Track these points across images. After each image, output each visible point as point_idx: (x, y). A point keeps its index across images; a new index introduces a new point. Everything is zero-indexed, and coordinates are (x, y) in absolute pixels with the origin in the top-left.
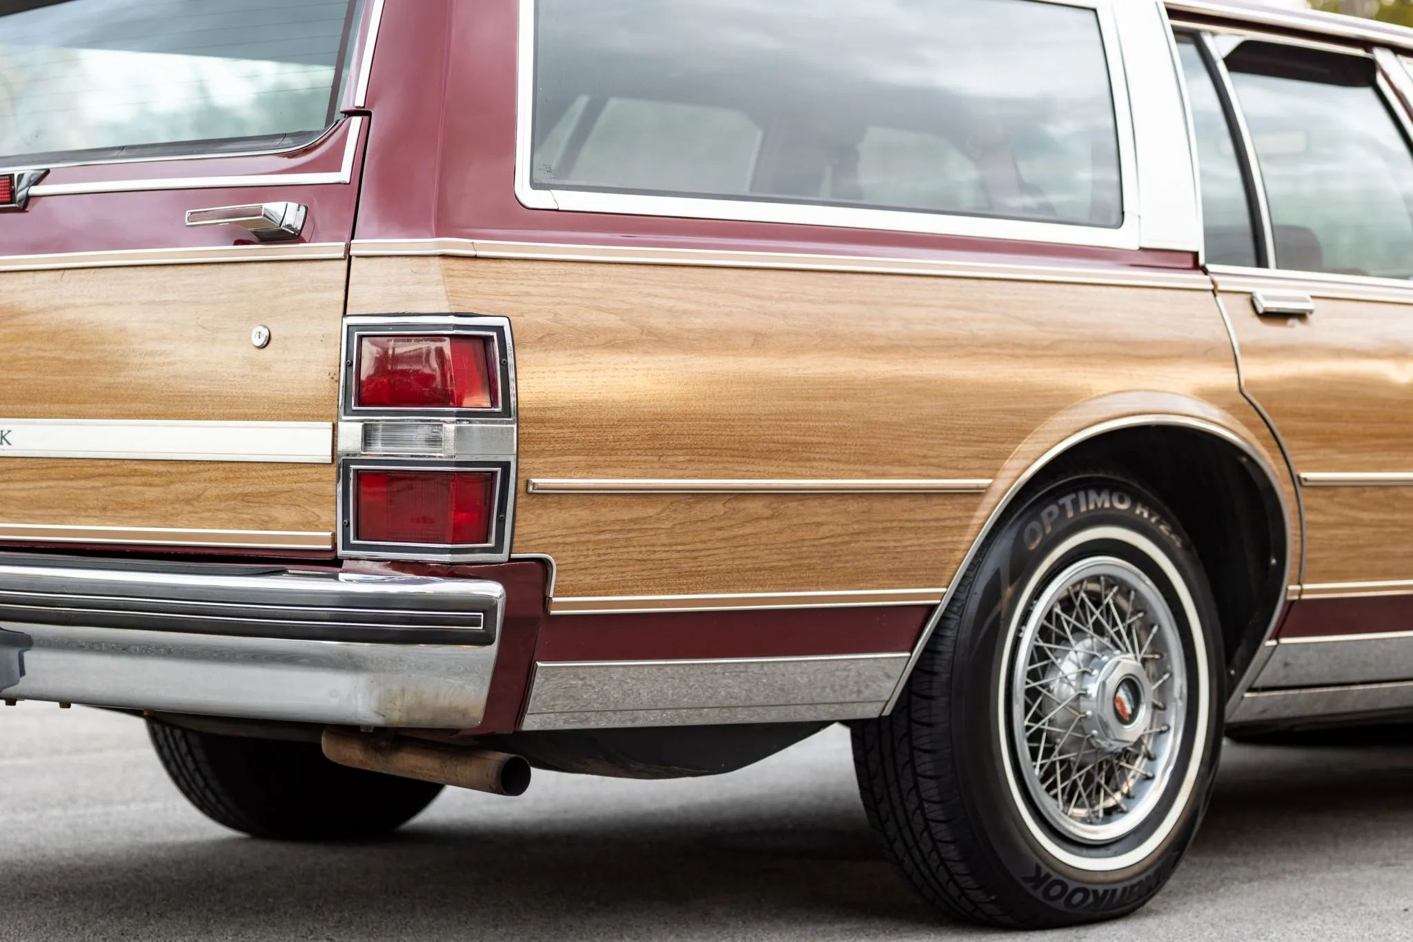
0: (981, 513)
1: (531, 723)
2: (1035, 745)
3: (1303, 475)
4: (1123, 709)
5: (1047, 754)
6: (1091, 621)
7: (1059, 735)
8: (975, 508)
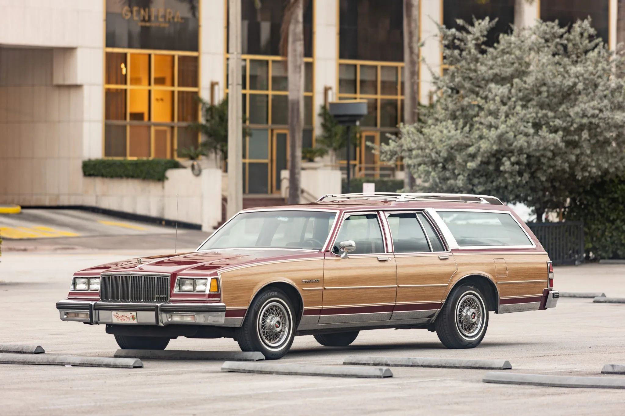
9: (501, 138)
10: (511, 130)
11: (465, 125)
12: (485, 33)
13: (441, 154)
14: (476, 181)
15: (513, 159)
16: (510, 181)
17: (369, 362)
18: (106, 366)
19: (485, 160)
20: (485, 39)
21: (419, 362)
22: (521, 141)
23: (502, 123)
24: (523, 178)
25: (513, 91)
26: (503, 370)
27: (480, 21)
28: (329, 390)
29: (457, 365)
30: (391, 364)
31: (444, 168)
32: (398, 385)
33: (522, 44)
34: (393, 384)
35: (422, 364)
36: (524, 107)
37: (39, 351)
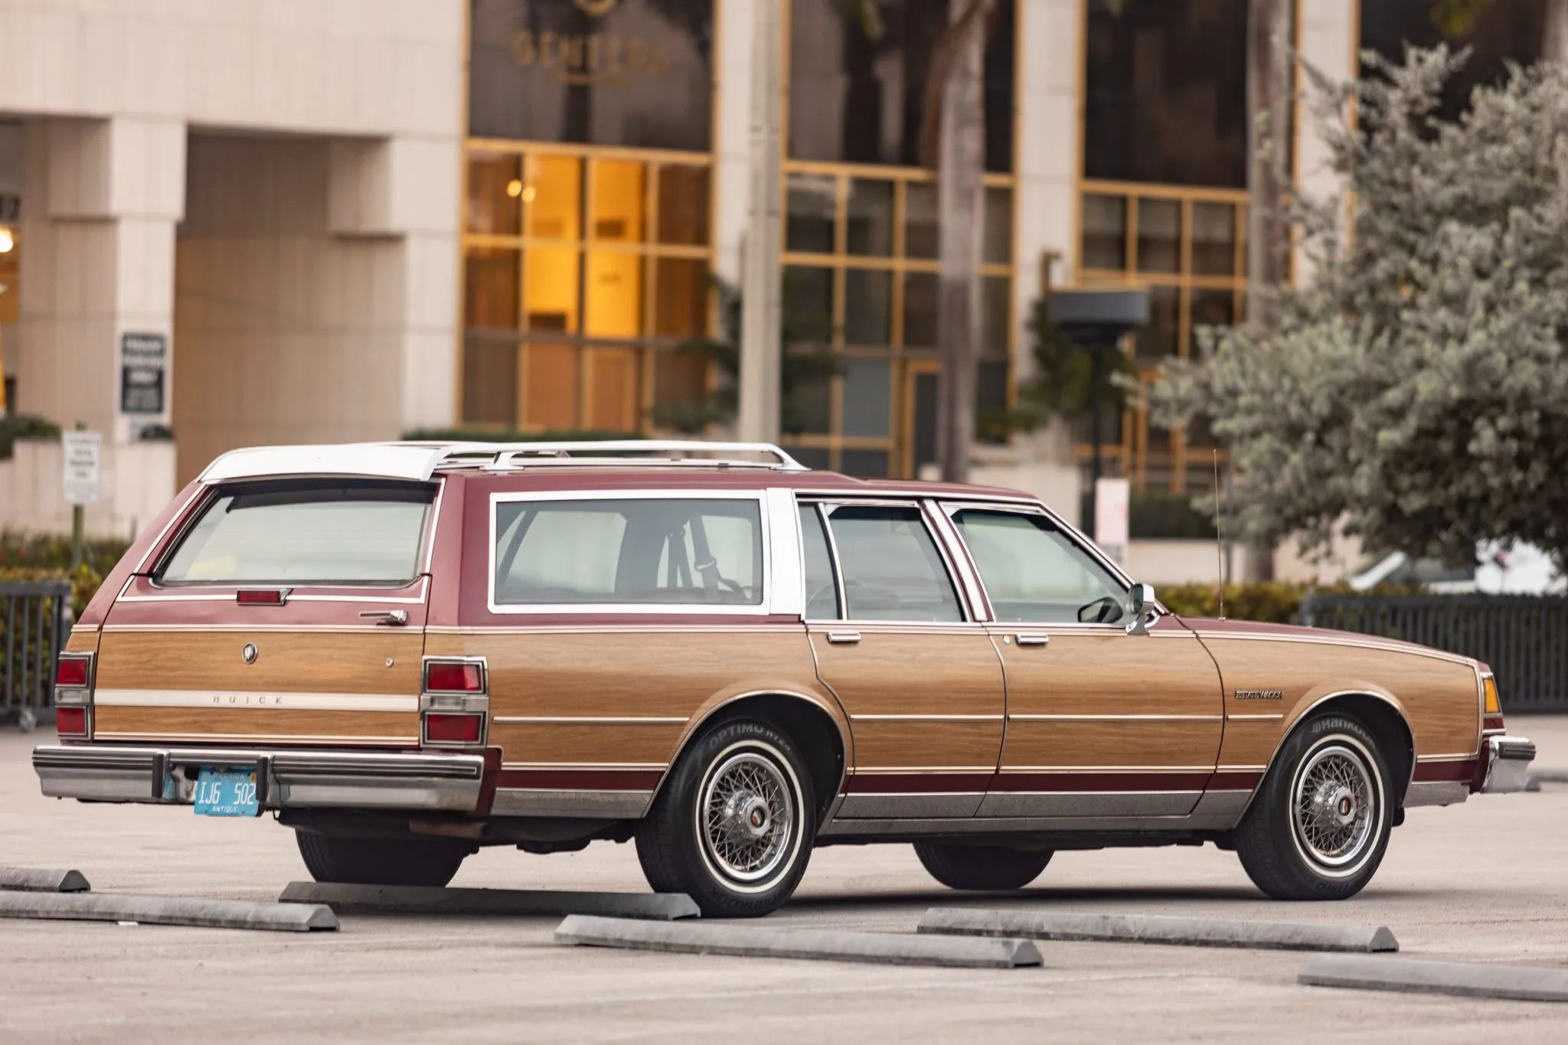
0: (685, 732)
1: (494, 812)
2: (715, 835)
3: (852, 716)
4: (757, 822)
5: (721, 840)
6: (744, 784)
7: (727, 832)
8: (682, 730)
9: (1471, 368)
10: (1501, 347)
11: (1378, 331)
12: (1437, 86)
13: (1315, 408)
14: (1404, 481)
15: (1503, 423)
16: (1495, 482)
17: (990, 927)
18: (234, 926)
19: (1430, 425)
20: (1436, 102)
21: (1133, 930)
22: (1527, 374)
23: (1478, 327)
24: (1530, 475)
25: (1509, 240)
26: (1372, 954)
27: (1424, 53)
28: (838, 997)
29: (1241, 939)
30: (1055, 934)
31: (1319, 442)
32: (1047, 986)
33: (1536, 116)
34: (1035, 985)
35: (1142, 935)
36: (1537, 284)
37: (75, 883)
